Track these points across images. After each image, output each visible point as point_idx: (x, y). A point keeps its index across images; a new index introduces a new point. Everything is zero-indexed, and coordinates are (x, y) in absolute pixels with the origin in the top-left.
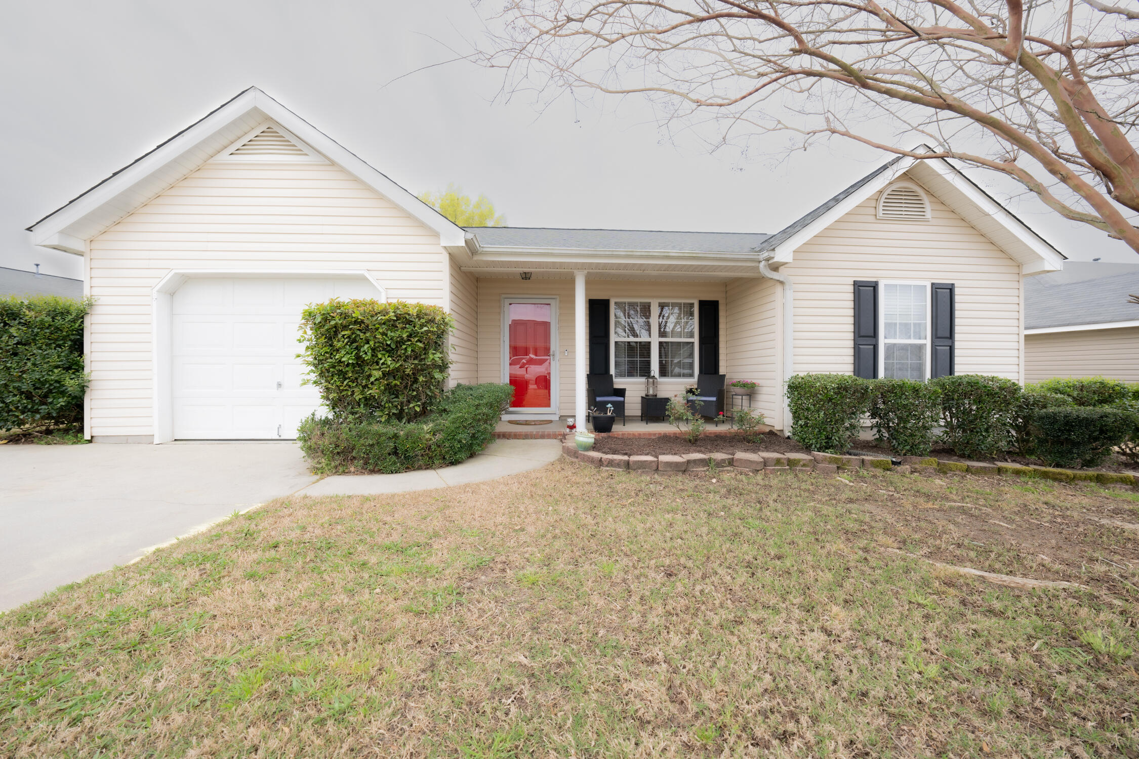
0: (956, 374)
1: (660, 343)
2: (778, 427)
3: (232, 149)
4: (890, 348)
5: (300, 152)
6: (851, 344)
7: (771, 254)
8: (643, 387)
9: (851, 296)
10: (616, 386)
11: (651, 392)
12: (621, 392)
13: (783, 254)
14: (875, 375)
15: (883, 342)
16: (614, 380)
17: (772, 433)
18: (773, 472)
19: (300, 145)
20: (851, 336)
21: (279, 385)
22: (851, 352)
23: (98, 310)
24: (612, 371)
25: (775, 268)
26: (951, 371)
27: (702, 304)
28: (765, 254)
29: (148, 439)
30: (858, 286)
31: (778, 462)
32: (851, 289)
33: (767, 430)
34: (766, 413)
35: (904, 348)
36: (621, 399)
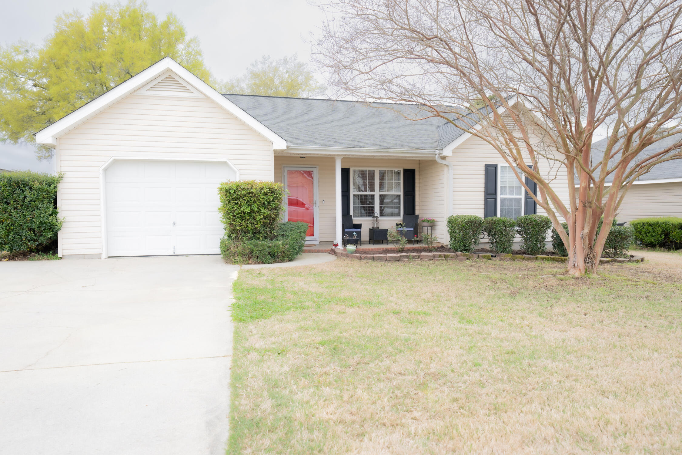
0: (537, 214)
1: (381, 196)
2: (445, 244)
3: (148, 87)
4: (503, 200)
5: (188, 91)
6: (483, 198)
7: (441, 152)
8: (371, 223)
9: (483, 172)
10: (354, 222)
11: (375, 226)
12: (359, 226)
13: (447, 152)
14: (495, 214)
15: (499, 197)
16: (353, 218)
17: (442, 247)
18: (438, 260)
19: (188, 87)
20: (483, 194)
21: (174, 224)
22: (483, 202)
23: (65, 180)
24: (351, 213)
25: (444, 158)
26: (535, 212)
27: (405, 171)
28: (438, 152)
29: (98, 256)
30: (487, 166)
31: (440, 256)
32: (483, 168)
33: (440, 245)
34: (438, 236)
35: (511, 200)
36: (359, 230)
